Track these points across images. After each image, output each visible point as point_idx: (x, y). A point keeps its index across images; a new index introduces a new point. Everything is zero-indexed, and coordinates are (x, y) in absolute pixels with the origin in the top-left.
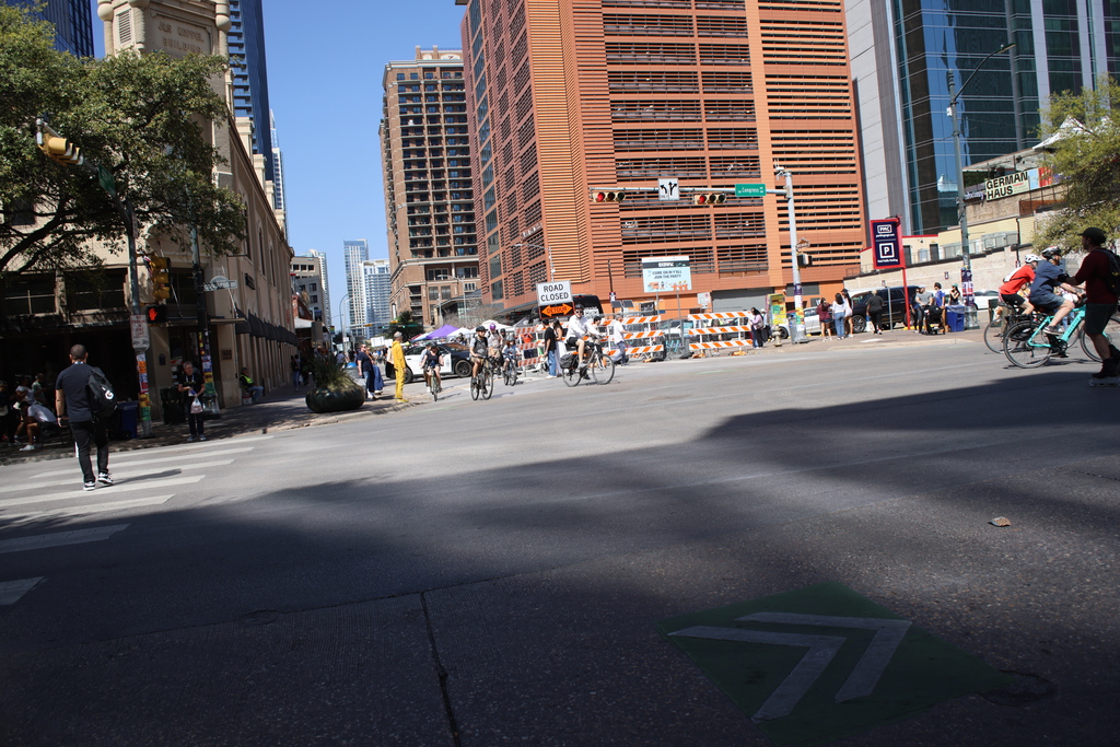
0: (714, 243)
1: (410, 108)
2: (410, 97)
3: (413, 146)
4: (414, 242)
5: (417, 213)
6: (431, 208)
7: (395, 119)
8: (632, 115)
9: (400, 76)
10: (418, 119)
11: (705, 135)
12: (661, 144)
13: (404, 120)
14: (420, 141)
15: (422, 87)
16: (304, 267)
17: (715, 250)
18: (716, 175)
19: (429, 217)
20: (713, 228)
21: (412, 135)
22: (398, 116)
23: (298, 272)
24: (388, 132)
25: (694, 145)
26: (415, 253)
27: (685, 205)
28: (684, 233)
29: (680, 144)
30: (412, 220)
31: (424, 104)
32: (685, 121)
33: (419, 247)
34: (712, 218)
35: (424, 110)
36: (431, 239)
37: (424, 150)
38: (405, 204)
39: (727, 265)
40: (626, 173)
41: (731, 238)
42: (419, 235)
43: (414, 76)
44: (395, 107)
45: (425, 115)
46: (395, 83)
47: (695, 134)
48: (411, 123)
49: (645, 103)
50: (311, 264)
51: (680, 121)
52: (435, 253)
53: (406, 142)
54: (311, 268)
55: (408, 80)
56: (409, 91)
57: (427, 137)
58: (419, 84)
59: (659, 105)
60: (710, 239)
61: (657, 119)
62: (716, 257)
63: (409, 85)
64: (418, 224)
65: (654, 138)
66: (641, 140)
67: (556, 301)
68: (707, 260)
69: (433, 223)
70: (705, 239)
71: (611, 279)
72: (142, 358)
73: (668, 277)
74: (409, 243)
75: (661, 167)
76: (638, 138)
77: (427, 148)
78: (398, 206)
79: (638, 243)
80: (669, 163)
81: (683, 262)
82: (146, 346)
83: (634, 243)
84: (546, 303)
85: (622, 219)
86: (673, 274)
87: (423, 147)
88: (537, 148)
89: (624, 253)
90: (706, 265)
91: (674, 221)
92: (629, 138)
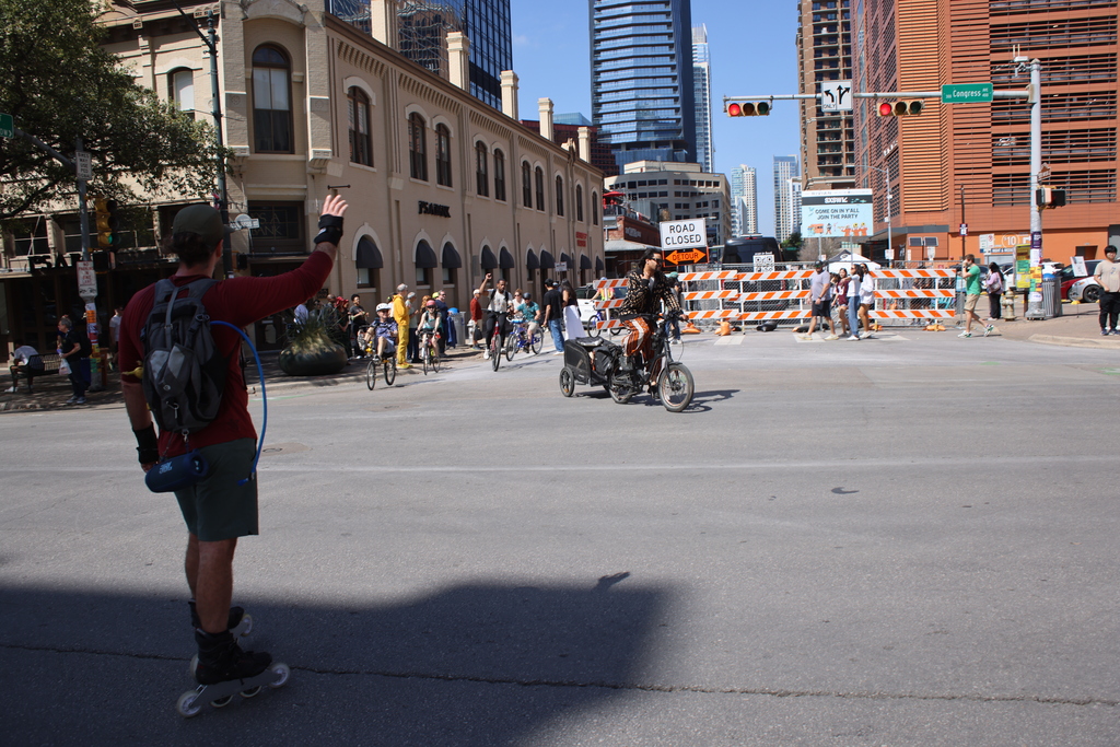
1: (824, 14)
2: (824, 3)
3: (825, 56)
4: (822, 159)
5: (826, 128)
6: (842, 123)
7: (809, 26)
10: (832, 27)
13: (817, 28)
14: (833, 51)
16: (709, 184)
19: (840, 132)
21: (825, 44)
22: (811, 24)
23: (702, 189)
24: (801, 41)
25: (1102, 38)
26: (823, 170)
27: (1081, 116)
28: (1077, 152)
29: (1083, 38)
30: (822, 135)
31: (840, 9)
33: (827, 164)
35: (839, 16)
36: (841, 156)
37: (838, 60)
38: (814, 119)
40: (1004, 78)
42: (827, 152)
44: (808, 14)
45: (840, 22)
47: (1106, 24)
48: (824, 31)
50: (716, 180)
52: (844, 171)
53: (818, 52)
54: (716, 184)
57: (841, 46)
64: (827, 140)
65: (1046, 33)
66: (1027, 36)
67: (685, 246)
68: (1106, 186)
69: (843, 139)
70: (1106, 160)
71: (963, 208)
72: (91, 307)
73: (837, 217)
74: (817, 161)
75: (1052, 69)
76: (1023, 34)
77: (841, 57)
78: (808, 121)
79: (1013, 164)
80: (1064, 63)
81: (862, 197)
82: (95, 294)
83: (1008, 164)
84: (671, 247)
85: (993, 135)
86: (845, 213)
87: (836, 56)
88: (897, 53)
89: (994, 176)
90: (1105, 192)
91: (1065, 137)
92: (1011, 35)
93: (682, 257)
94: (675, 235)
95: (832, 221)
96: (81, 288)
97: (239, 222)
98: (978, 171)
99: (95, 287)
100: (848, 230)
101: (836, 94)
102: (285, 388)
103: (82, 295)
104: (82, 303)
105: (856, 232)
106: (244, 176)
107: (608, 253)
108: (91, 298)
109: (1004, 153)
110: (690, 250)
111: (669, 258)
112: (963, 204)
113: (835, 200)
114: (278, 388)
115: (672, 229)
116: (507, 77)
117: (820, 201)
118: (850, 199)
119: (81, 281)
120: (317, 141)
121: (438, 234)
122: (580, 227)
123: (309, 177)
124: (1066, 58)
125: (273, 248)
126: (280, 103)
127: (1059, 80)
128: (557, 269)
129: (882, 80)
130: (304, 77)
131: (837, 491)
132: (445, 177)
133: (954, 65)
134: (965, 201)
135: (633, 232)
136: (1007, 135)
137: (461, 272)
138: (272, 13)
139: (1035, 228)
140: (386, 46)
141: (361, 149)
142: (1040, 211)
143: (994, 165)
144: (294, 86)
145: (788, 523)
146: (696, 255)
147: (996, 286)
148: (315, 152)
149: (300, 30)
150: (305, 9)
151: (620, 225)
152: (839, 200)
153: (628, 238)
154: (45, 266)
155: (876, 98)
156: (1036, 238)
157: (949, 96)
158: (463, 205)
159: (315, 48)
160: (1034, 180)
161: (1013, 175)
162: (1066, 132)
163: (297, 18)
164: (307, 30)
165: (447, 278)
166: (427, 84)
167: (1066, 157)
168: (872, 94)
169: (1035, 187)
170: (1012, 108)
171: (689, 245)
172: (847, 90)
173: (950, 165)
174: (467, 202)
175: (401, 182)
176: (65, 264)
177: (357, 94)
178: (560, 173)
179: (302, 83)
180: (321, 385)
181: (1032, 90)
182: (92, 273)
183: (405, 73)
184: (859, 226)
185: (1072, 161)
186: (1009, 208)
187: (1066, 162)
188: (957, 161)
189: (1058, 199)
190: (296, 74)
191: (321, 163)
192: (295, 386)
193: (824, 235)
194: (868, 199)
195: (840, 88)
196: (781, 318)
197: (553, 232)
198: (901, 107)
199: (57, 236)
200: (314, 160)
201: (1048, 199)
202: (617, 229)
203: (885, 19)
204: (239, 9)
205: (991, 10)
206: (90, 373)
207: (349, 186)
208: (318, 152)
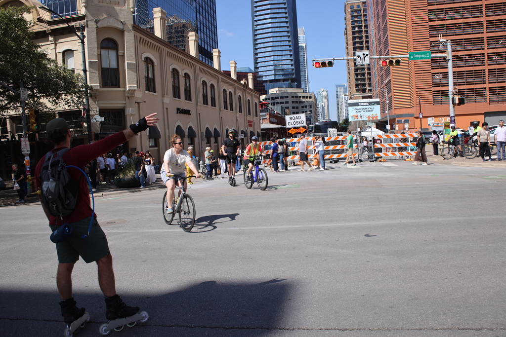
0: (487, 86)
1: (356, 22)
2: (356, 16)
3: (357, 40)
4: (357, 85)
5: (359, 71)
6: (366, 69)
7: (350, 27)
8: (440, 16)
9: (352, 7)
10: (360, 27)
11: (485, 25)
12: (457, 31)
13: (353, 28)
14: (361, 37)
15: (362, 11)
16: (307, 97)
17: (487, 89)
18: (491, 47)
19: (365, 73)
20: (487, 77)
21: (357, 35)
22: (351, 26)
23: (304, 100)
24: (346, 34)
25: (477, 31)
26: (358, 90)
27: (470, 65)
28: (469, 80)
29: (469, 31)
30: (357, 75)
31: (363, 19)
32: (472, 17)
33: (359, 88)
34: (487, 72)
35: (363, 22)
36: (365, 84)
37: (363, 41)
38: (353, 68)
39: (494, 98)
40: (436, 48)
41: (498, 82)
42: (359, 82)
43: (358, 6)
44: (349, 22)
45: (363, 25)
46: (349, 10)
47: (479, 25)
48: (357, 29)
49: (448, 10)
50: (310, 96)
51: (470, 18)
52: (367, 91)
53: (354, 38)
54: (310, 97)
55: (355, 8)
56: (356, 14)
57: (364, 35)
58: (360, 10)
59: (457, 10)
60: (485, 83)
61: (456, 17)
62: (488, 93)
63: (356, 11)
64: (359, 77)
65: (453, 29)
66: (445, 30)
67: (296, 126)
68: (482, 95)
69: (366, 76)
70: (482, 83)
71: (420, 106)
72: (27, 158)
73: (364, 111)
74: (355, 86)
75: (456, 44)
76: (443, 29)
77: (364, 40)
78: (350, 69)
79: (442, 86)
80: (462, 42)
81: (375, 102)
82: (29, 152)
83: (439, 86)
84: (291, 126)
85: (432, 74)
86: (368, 110)
87: (362, 40)
88: (389, 38)
89: (433, 91)
90: (482, 98)
91: (463, 74)
92: (438, 30)
93: (296, 131)
94: (292, 121)
95: (362, 113)
96: (23, 150)
97: (95, 119)
98: (426, 89)
99: (29, 149)
100: (369, 117)
101: (362, 57)
102: (117, 194)
103: (23, 153)
104: (23, 156)
105: (373, 118)
106: (97, 97)
107: (263, 130)
108: (27, 154)
109: (437, 81)
110: (299, 128)
111: (290, 131)
112: (420, 104)
113: (363, 104)
114: (113, 194)
115: (291, 118)
116: (216, 52)
117: (357, 104)
118: (370, 103)
119: (22, 147)
120: (130, 81)
121: (186, 123)
122: (250, 118)
123: (127, 98)
124: (462, 39)
125: (111, 130)
126: (113, 65)
127: (460, 49)
128: (240, 137)
129: (383, 50)
130: (124, 53)
131: (367, 235)
132: (188, 97)
133: (414, 43)
134: (421, 103)
135: (274, 120)
136: (438, 73)
137: (196, 139)
138: (109, 25)
139: (452, 114)
140: (161, 39)
141: (150, 85)
142: (454, 107)
143: (433, 87)
144: (119, 57)
145: (345, 251)
146: (302, 130)
147: (436, 141)
148: (129, 87)
149: (122, 32)
150: (124, 23)
151: (267, 117)
152: (365, 104)
153: (271, 122)
154: (6, 140)
155: (380, 58)
156: (453, 119)
157: (412, 57)
158: (197, 109)
159: (129, 40)
160: (450, 93)
161: (442, 91)
162: (464, 71)
163: (121, 27)
164: (125, 32)
165: (190, 142)
166: (180, 55)
167: (464, 82)
168: (378, 57)
169: (451, 96)
170: (440, 62)
171: (299, 125)
172: (367, 55)
173: (414, 87)
174: (198, 108)
175: (168, 99)
176: (15, 139)
177: (148, 61)
178: (240, 94)
179: (123, 56)
180: (133, 192)
181: (448, 54)
182: (28, 143)
183: (170, 51)
184: (374, 115)
185: (467, 84)
186: (440, 105)
187: (464, 85)
188: (417, 85)
189: (461, 102)
190: (120, 52)
191: (132, 92)
192: (121, 193)
193: (359, 120)
194: (378, 103)
195: (364, 54)
196: (341, 157)
197: (237, 121)
198: (391, 62)
199: (11, 126)
200: (129, 90)
201: (457, 101)
202: (266, 119)
203: (383, 23)
204: (94, 23)
205: (429, 19)
206: (27, 189)
207: (145, 102)
208: (131, 87)
